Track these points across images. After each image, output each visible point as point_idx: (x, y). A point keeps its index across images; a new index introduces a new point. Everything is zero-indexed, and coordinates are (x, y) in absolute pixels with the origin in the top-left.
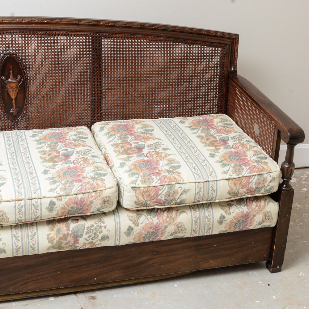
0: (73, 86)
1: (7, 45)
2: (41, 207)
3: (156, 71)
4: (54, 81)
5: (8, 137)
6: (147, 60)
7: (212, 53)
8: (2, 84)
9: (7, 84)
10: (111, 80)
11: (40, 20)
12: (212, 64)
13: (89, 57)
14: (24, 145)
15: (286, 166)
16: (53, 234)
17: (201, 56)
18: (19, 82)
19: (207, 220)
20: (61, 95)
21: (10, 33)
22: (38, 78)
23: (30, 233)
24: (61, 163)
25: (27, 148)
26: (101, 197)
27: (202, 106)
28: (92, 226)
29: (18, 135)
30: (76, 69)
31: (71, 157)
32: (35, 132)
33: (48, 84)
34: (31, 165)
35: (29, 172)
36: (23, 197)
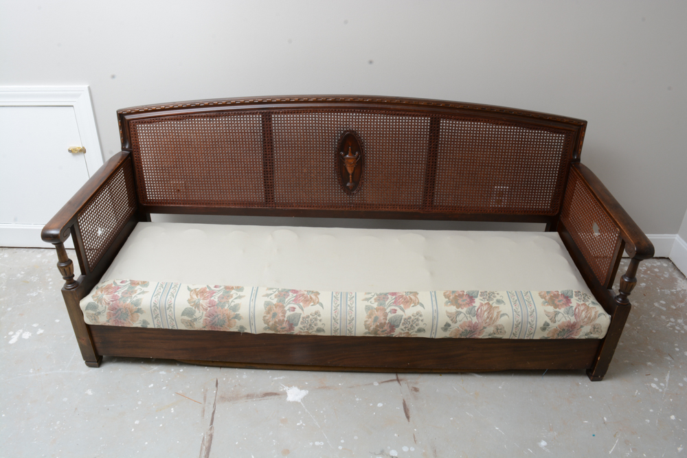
0: (408, 165)
1: (348, 123)
3: (493, 155)
6: (485, 143)
7: (555, 139)
8: (340, 160)
9: (345, 159)
10: (446, 162)
11: (381, 99)
12: (553, 151)
13: (426, 138)
15: (626, 280)
17: (543, 142)
18: (357, 159)
19: (529, 325)
21: (351, 111)
22: (375, 155)
23: (349, 318)
27: (538, 192)
28: (410, 317)
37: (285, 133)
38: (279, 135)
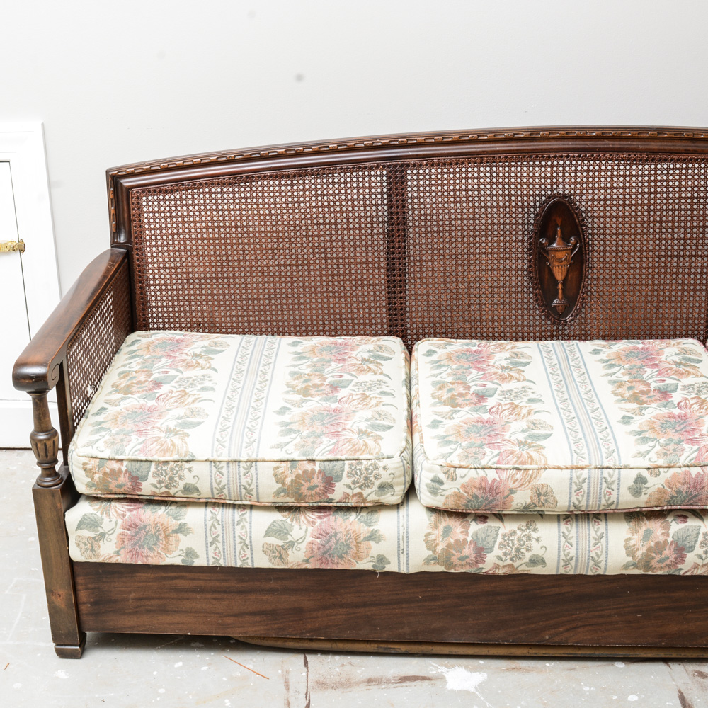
0: (675, 259)
1: (554, 180)
2: (619, 484)
4: (639, 248)
5: (548, 352)
8: (540, 253)
9: (550, 252)
11: (619, 132)
14: (579, 368)
16: (637, 539)
18: (573, 250)
20: (650, 276)
21: (561, 157)
22: (608, 243)
23: (593, 534)
24: (654, 405)
25: (586, 373)
29: (567, 348)
30: (683, 227)
31: (673, 394)
32: (598, 345)
33: (626, 254)
34: (597, 405)
35: (594, 418)
36: (586, 463)
37: (431, 203)
38: (419, 209)
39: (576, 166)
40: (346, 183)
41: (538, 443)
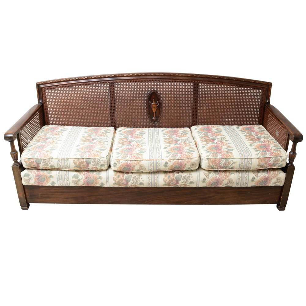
0: (183, 107)
1: (152, 87)
2: (161, 164)
4: (174, 104)
5: (150, 131)
8: (149, 105)
9: (152, 105)
10: (202, 105)
11: (169, 74)
13: (192, 93)
14: (157, 135)
15: (291, 154)
16: (166, 178)
18: (157, 105)
19: (245, 179)
20: (177, 112)
22: (166, 103)
23: (155, 177)
24: (173, 144)
26: (191, 162)
27: (250, 120)
28: (186, 176)
29: (155, 130)
30: (185, 99)
31: (179, 142)
32: (164, 129)
33: (171, 106)
34: (159, 144)
35: (157, 147)
36: (153, 159)
37: (121, 92)
38: (118, 94)
39: (158, 83)
40: (99, 87)
41: (142, 154)
